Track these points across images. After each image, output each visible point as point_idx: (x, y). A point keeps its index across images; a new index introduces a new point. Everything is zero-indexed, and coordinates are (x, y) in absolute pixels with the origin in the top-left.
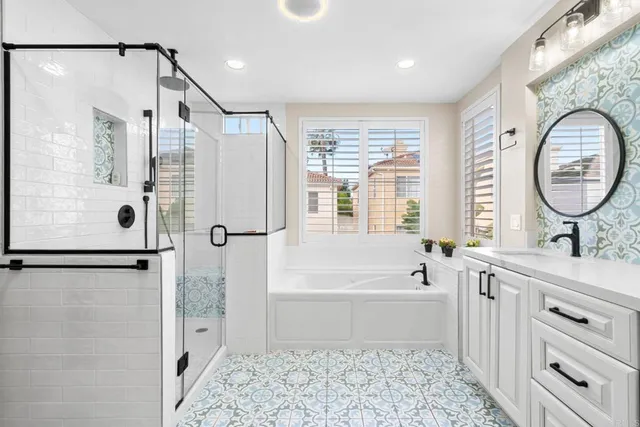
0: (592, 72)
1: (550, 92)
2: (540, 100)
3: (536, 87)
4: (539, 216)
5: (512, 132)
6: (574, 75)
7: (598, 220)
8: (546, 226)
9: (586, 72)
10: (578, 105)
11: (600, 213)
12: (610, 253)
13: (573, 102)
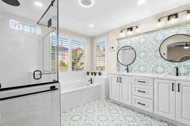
0: (129, 40)
1: (121, 41)
2: (118, 42)
3: (118, 40)
4: (118, 65)
5: (113, 48)
6: (126, 40)
7: (131, 66)
8: (120, 67)
9: (128, 40)
10: (127, 45)
11: (131, 65)
12: (133, 72)
13: (126, 44)
